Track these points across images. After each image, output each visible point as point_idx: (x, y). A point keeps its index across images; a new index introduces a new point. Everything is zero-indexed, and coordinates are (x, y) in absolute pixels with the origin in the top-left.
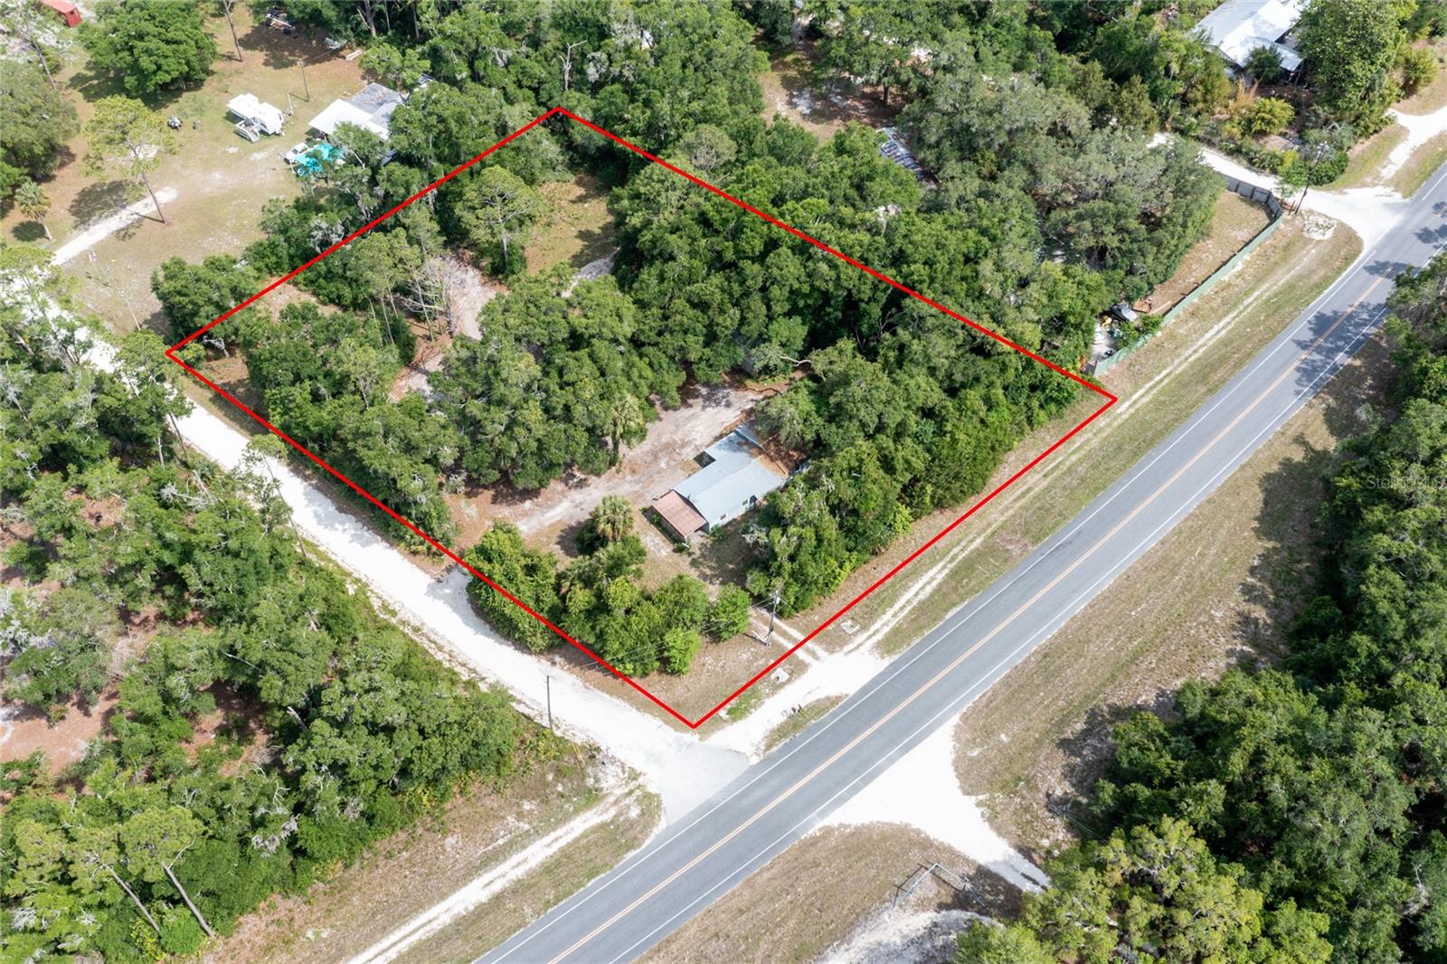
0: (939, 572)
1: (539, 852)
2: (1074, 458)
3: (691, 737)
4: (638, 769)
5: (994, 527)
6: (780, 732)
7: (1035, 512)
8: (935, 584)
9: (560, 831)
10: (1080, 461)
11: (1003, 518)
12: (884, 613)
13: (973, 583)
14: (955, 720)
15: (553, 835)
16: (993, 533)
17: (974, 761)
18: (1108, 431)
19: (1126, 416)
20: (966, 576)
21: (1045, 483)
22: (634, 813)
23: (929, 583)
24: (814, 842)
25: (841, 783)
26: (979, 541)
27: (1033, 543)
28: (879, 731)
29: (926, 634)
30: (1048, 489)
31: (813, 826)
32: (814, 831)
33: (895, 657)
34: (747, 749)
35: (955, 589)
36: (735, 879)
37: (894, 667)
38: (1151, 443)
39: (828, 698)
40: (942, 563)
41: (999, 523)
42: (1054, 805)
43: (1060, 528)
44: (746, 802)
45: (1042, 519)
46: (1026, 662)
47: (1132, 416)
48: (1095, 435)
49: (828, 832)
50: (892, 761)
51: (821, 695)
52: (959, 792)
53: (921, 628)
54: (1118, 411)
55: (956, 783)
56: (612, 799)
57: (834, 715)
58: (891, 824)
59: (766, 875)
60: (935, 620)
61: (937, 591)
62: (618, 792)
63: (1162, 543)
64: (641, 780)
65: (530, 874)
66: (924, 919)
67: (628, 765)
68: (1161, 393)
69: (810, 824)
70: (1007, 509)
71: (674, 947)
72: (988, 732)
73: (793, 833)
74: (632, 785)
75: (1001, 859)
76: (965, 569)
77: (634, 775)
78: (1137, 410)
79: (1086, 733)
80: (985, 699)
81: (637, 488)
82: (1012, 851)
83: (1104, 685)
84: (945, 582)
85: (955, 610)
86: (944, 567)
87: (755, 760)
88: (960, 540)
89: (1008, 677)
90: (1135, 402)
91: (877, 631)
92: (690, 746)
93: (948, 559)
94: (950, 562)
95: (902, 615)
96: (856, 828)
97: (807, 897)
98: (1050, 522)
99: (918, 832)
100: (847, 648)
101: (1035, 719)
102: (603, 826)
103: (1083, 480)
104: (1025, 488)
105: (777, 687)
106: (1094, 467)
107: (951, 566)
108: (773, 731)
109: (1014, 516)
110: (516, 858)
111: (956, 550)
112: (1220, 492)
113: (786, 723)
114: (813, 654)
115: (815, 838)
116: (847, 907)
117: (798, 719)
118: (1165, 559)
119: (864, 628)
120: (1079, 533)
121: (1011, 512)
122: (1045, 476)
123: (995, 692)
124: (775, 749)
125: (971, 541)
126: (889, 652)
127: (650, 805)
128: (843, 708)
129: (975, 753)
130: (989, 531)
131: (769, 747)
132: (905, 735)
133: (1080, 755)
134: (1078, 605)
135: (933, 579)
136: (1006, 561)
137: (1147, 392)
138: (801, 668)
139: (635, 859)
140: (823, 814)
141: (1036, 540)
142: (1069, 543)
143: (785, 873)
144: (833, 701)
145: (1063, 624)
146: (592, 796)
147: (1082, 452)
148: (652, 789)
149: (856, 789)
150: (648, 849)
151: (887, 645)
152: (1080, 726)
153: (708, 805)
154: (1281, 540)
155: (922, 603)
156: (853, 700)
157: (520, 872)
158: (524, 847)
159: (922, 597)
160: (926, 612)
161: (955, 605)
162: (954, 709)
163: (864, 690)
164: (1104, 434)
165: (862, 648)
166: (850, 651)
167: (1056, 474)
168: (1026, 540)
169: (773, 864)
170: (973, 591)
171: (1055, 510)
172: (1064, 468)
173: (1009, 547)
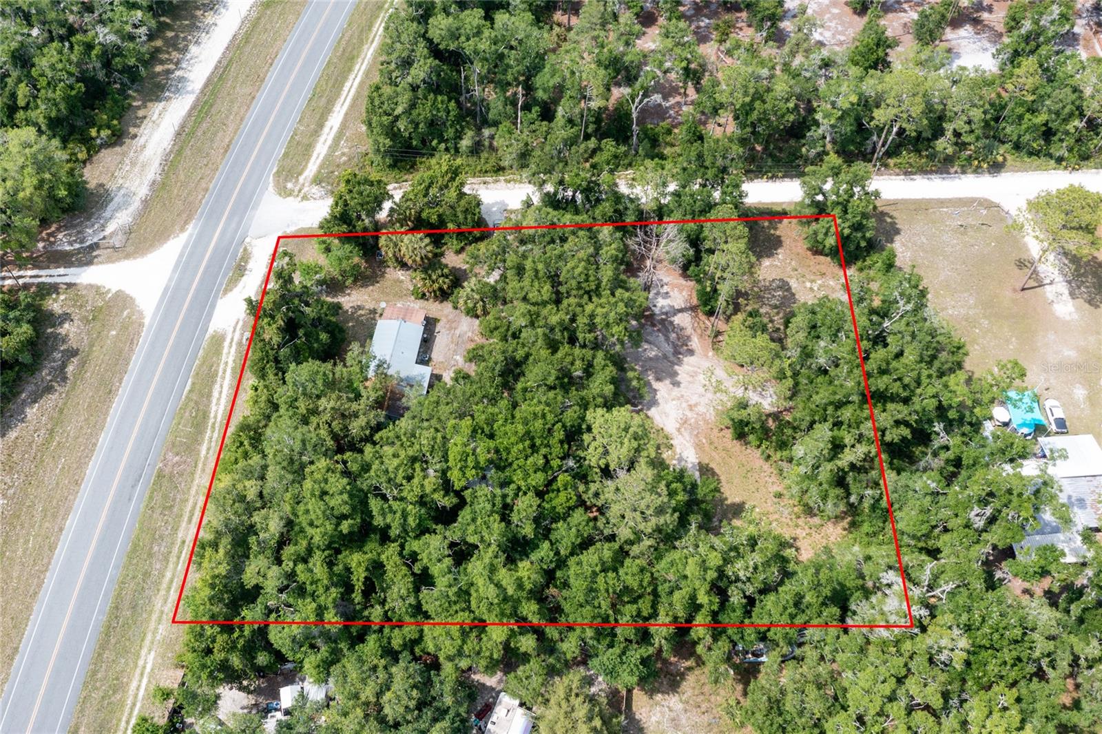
0: (216, 412)
1: (321, 149)
2: (168, 575)
4: (305, 202)
5: (199, 472)
6: (246, 257)
7: (174, 500)
8: (214, 401)
9: (319, 161)
10: (162, 575)
12: (234, 361)
13: (187, 414)
14: (147, 321)
15: (321, 157)
16: (196, 463)
17: (125, 308)
18: (152, 625)
19: (144, 652)
20: (196, 417)
22: (289, 185)
23: (219, 399)
24: (186, 223)
25: (191, 254)
26: (203, 452)
27: (161, 470)
28: (188, 290)
29: (197, 361)
30: (175, 529)
31: (193, 228)
32: (190, 228)
33: (207, 336)
34: (254, 242)
35: (197, 403)
36: (215, 188)
37: (205, 329)
38: (108, 630)
39: (231, 290)
41: (197, 476)
42: (66, 317)
43: (147, 496)
44: (236, 219)
45: (165, 497)
46: (120, 381)
47: (138, 656)
48: (162, 612)
49: (183, 229)
50: (170, 280)
51: (237, 290)
52: (123, 289)
53: (203, 363)
54: (153, 653)
55: (128, 292)
56: (306, 184)
57: (221, 284)
58: (151, 252)
59: (200, 197)
60: (197, 374)
61: (209, 395)
62: (306, 189)
63: (61, 530)
64: (299, 199)
65: (316, 141)
66: (110, 228)
68: (122, 703)
69: (195, 228)
71: (222, 151)
72: (124, 328)
73: (200, 220)
74: (302, 194)
75: (83, 275)
76: (200, 422)
77: (305, 198)
78: (136, 666)
79: (64, 366)
80: (135, 342)
81: (458, 332)
82: (78, 281)
83: (65, 404)
84: (208, 405)
85: (188, 388)
86: (215, 417)
87: (248, 239)
89: (128, 364)
90: (142, 674)
91: (230, 347)
92: (288, 226)
94: (214, 424)
95: (222, 366)
96: (168, 240)
98: (158, 497)
99: (135, 258)
100: (241, 323)
101: (99, 356)
102: (300, 174)
103: (150, 555)
106: (147, 574)
107: (212, 421)
108: (249, 258)
110: (329, 142)
112: (29, 608)
113: (245, 266)
117: (240, 270)
118: (54, 516)
120: (130, 499)
122: (184, 542)
123: (132, 350)
124: (241, 250)
125: (208, 449)
126: (213, 337)
127: (284, 192)
128: (218, 291)
129: (126, 312)
130: (200, 465)
131: (245, 250)
132: (172, 297)
133: (62, 351)
134: (104, 439)
135: (218, 404)
136: (173, 444)
137: (136, 696)
139: (271, 170)
140: (191, 235)
141: (160, 475)
142: (134, 486)
143: (191, 203)
144: (226, 291)
145: (109, 419)
146: (317, 180)
147: (164, 586)
148: (290, 199)
149: (181, 255)
150: (268, 176)
151: (218, 340)
152: (70, 369)
153: (255, 207)
155: (214, 382)
156: (216, 297)
157: (322, 139)
158: (330, 147)
159: (217, 387)
160: (207, 379)
161: (190, 391)
162: (151, 326)
163: (213, 306)
164: (154, 617)
165: (232, 329)
166: (237, 323)
167: (175, 550)
168: (167, 471)
169: (200, 202)
170: (184, 408)
171: (159, 511)
172: (173, 559)
173: (177, 458)
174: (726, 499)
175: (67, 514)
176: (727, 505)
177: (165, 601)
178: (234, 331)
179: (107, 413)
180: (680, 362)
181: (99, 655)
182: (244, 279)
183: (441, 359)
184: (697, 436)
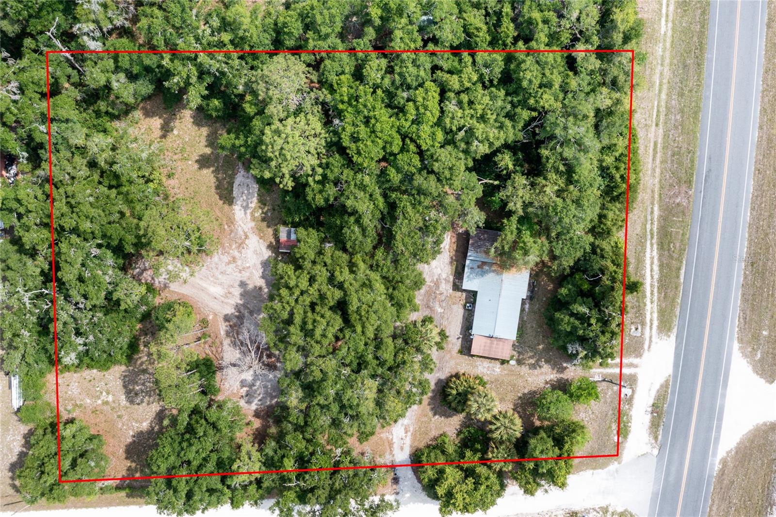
0: (652, 250)
2: (664, 96)
3: (614, 466)
4: (604, 505)
5: (656, 190)
6: (655, 425)
7: (672, 161)
8: (656, 261)
10: (669, 95)
11: (657, 180)
12: (645, 305)
13: (678, 245)
14: (736, 345)
16: (660, 197)
17: (762, 360)
18: (668, 54)
19: (670, 33)
20: (670, 243)
21: (661, 131)
23: (652, 263)
24: (722, 472)
25: (709, 429)
26: (656, 208)
27: (690, 187)
29: (679, 301)
30: (666, 136)
31: (714, 465)
32: (717, 467)
33: (675, 330)
34: (647, 449)
35: (671, 257)
37: (678, 337)
38: (701, 46)
39: (662, 386)
40: (648, 243)
41: (657, 186)
43: (696, 163)
44: (672, 478)
45: (680, 163)
46: (745, 278)
47: (673, 29)
48: (662, 65)
49: (724, 462)
50: (724, 396)
51: (657, 386)
52: (768, 384)
53: (673, 300)
54: (663, 33)
55: (763, 381)
57: (673, 393)
58: (750, 431)
59: (714, 508)
60: (676, 288)
61: (661, 266)
63: (761, 128)
64: (611, 510)
67: (597, 507)
69: (713, 465)
70: (654, 170)
72: (756, 337)
73: (709, 476)
74: (609, 515)
76: (665, 238)
77: (605, 510)
78: (673, 22)
80: (741, 320)
84: (661, 256)
85: (683, 272)
86: (652, 245)
87: (656, 452)
88: (645, 217)
89: (743, 295)
90: (667, 16)
91: (651, 320)
92: (617, 471)
93: (649, 237)
94: (652, 238)
95: (655, 298)
96: (736, 448)
97: (740, 501)
98: (687, 162)
99: (765, 424)
100: (646, 346)
103: (682, 111)
104: (652, 144)
105: (630, 400)
106: (681, 95)
107: (655, 241)
108: (650, 428)
109: (662, 173)
111: (648, 226)
113: (653, 417)
114: (631, 365)
115: (721, 470)
116: (760, 487)
117: (657, 411)
118: (769, 140)
119: (643, 324)
120: (710, 158)
121: (658, 171)
122: (657, 125)
123: (743, 311)
124: (660, 437)
125: (652, 212)
126: (669, 330)
128: (674, 385)
129: (759, 356)
130: (656, 196)
131: (656, 438)
134: (745, 215)
135: (652, 258)
136: (684, 213)
138: (633, 380)
140: (715, 454)
141: (689, 183)
142: (709, 171)
143: (723, 499)
144: (665, 386)
145: (747, 235)
147: (665, 87)
148: (620, 509)
149: (719, 427)
151: (665, 326)
153: (655, 495)
155: (660, 280)
156: (675, 376)
159: (656, 277)
160: (667, 283)
161: (679, 269)
162: (731, 339)
163: (676, 365)
164: (667, 61)
165: (653, 339)
166: (649, 347)
167: (662, 118)
168: (684, 188)
169: (713, 501)
170: (682, 251)
171: (683, 150)
172: (663, 109)
173: (678, 201)
174: (213, 172)
175: (760, 142)
176: (213, 166)
177: (661, 74)
178: (651, 337)
179: (750, 241)
180: (237, 307)
181: (703, 27)
182: (651, 402)
183: (455, 307)
184: (232, 231)
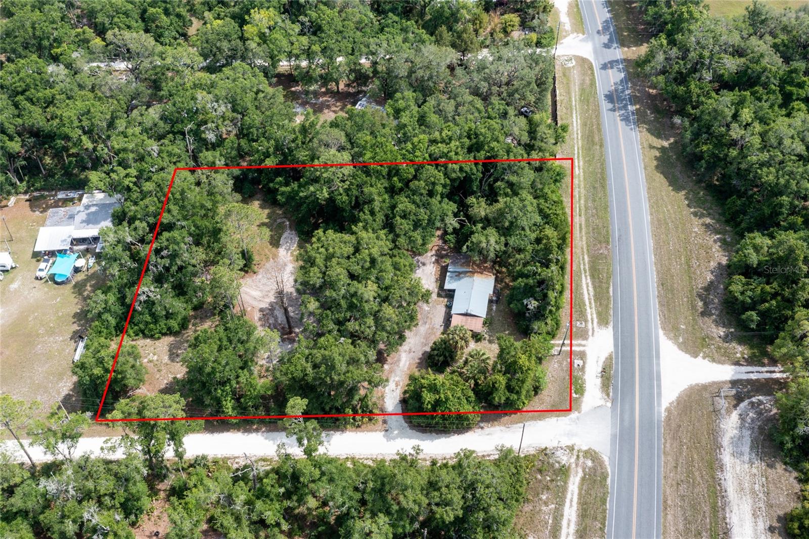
0: (586, 279)
1: (571, 512)
2: (582, 202)
3: (574, 415)
4: (570, 443)
5: (585, 247)
6: (605, 386)
7: (593, 233)
8: (590, 285)
9: (569, 496)
10: (586, 201)
11: (584, 243)
12: (586, 310)
13: (605, 275)
14: (661, 332)
15: (568, 501)
16: (588, 250)
17: (684, 343)
19: (582, 174)
20: (599, 274)
21: (583, 218)
22: (589, 463)
23: (588, 286)
24: (668, 418)
25: (651, 387)
26: (586, 257)
28: (640, 357)
29: (612, 306)
30: (587, 220)
31: (661, 412)
32: (664, 414)
33: (612, 323)
34: (602, 402)
35: (601, 282)
36: (659, 457)
37: (615, 328)
39: (607, 359)
40: (583, 275)
42: (726, 339)
43: (610, 232)
44: (626, 423)
45: (599, 233)
46: (659, 292)
49: (668, 410)
50: (658, 365)
51: (603, 359)
52: (693, 358)
53: (607, 306)
55: (688, 356)
56: (573, 466)
57: (617, 363)
58: (686, 389)
59: (668, 445)
60: (608, 299)
61: (595, 288)
62: (573, 460)
63: (651, 215)
64: (576, 448)
65: (579, 524)
66: (735, 416)
67: (564, 446)
68: (584, 158)
69: (659, 413)
70: (581, 237)
71: (669, 502)
72: (678, 329)
73: (658, 421)
74: (575, 453)
75: (733, 373)
76: (595, 272)
77: (571, 449)
79: (706, 304)
80: (662, 316)
81: (427, 326)
82: (733, 367)
83: (690, 283)
84: (593, 282)
85: (611, 289)
86: (586, 276)
87: (609, 404)
88: (579, 262)
89: (659, 302)
90: (579, 166)
91: (592, 318)
92: (578, 418)
93: (583, 272)
94: (585, 272)
95: (593, 306)
96: (676, 400)
97: (690, 441)
98: (604, 232)
99: (697, 385)
100: (590, 333)
101: (684, 312)
102: (583, 479)
103: (596, 208)
104: (578, 225)
105: (582, 369)
106: (594, 201)
107: (588, 274)
108: (602, 388)
109: (587, 239)
110: (564, 523)
111: (582, 267)
113: (603, 380)
114: (580, 345)
115: (667, 416)
116: (705, 433)
117: (606, 376)
118: (659, 220)
119: (586, 321)
120: (619, 230)
121: (584, 238)
122: (580, 216)
123: (662, 311)
124: (611, 394)
125: (583, 259)
126: (607, 323)
127: (591, 454)
128: (617, 358)
129: (681, 340)
130: (585, 250)
131: (608, 395)
132: (651, 353)
133: (713, 314)
134: (651, 258)
135: (587, 284)
136: (606, 258)
137: (578, 160)
138: (582, 355)
139: (613, 481)
140: (659, 405)
141: (608, 243)
142: (620, 236)
143: (674, 438)
144: (610, 358)
145: (654, 269)
146: (564, 471)
148: (585, 448)
149: (659, 386)
150: (613, 473)
151: (603, 321)
152: (700, 304)
153: (614, 436)
154: (684, 189)
155: (595, 296)
156: (616, 352)
157: (573, 528)
158: (562, 515)
159: (592, 293)
160: (601, 296)
161: (608, 288)
162: (656, 328)
163: (616, 345)
164: (582, 186)
165: (595, 329)
166: (593, 334)
167: (583, 212)
168: (604, 245)
169: (665, 439)
170: (609, 278)
171: (600, 226)
172: (583, 208)
173: (601, 252)
175: (652, 221)
177: (579, 192)
178: (593, 329)
179: (658, 272)
182: (600, 369)
184: (275, 261)
